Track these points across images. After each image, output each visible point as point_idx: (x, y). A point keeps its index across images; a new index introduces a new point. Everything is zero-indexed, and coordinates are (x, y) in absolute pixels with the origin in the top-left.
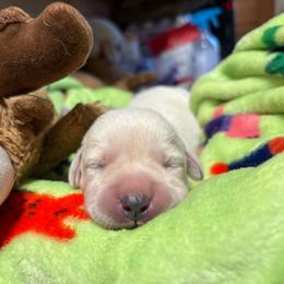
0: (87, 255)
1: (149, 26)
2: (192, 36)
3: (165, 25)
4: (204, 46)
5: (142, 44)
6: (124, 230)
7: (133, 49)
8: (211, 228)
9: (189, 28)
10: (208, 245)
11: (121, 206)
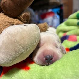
0: (34, 75)
1: (41, 11)
2: (52, 15)
3: (45, 11)
4: (55, 18)
5: (39, 16)
6: (45, 66)
7: (37, 17)
8: (76, 66)
9: (51, 13)
10: (76, 71)
11: (44, 58)
